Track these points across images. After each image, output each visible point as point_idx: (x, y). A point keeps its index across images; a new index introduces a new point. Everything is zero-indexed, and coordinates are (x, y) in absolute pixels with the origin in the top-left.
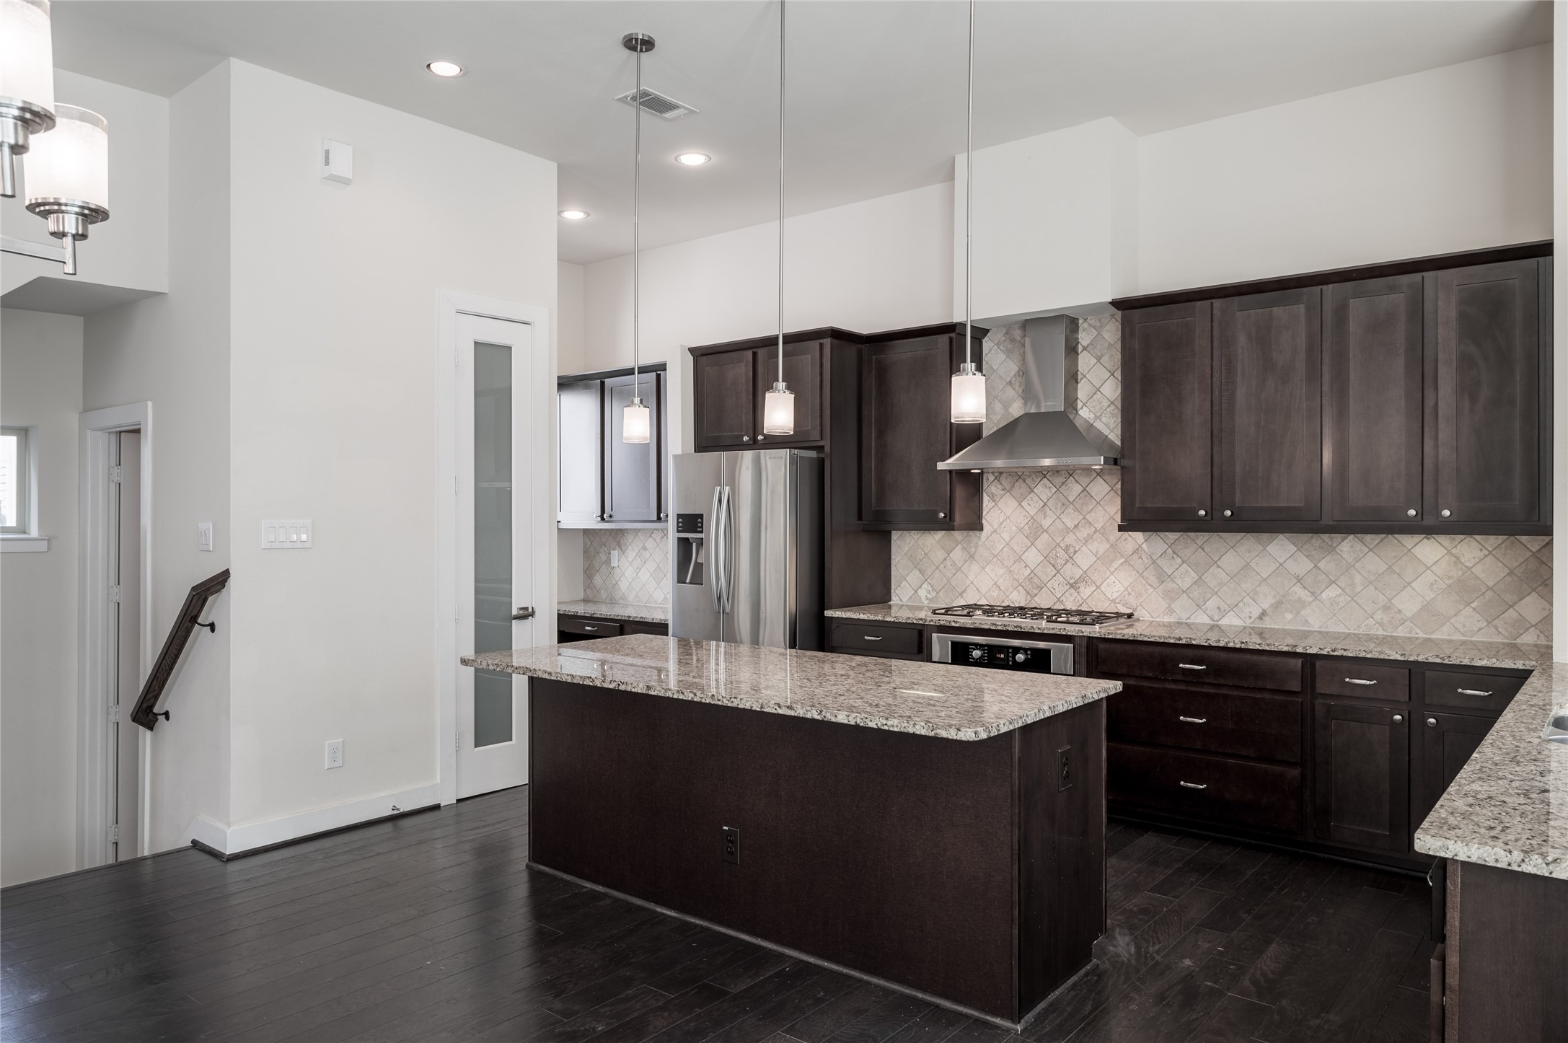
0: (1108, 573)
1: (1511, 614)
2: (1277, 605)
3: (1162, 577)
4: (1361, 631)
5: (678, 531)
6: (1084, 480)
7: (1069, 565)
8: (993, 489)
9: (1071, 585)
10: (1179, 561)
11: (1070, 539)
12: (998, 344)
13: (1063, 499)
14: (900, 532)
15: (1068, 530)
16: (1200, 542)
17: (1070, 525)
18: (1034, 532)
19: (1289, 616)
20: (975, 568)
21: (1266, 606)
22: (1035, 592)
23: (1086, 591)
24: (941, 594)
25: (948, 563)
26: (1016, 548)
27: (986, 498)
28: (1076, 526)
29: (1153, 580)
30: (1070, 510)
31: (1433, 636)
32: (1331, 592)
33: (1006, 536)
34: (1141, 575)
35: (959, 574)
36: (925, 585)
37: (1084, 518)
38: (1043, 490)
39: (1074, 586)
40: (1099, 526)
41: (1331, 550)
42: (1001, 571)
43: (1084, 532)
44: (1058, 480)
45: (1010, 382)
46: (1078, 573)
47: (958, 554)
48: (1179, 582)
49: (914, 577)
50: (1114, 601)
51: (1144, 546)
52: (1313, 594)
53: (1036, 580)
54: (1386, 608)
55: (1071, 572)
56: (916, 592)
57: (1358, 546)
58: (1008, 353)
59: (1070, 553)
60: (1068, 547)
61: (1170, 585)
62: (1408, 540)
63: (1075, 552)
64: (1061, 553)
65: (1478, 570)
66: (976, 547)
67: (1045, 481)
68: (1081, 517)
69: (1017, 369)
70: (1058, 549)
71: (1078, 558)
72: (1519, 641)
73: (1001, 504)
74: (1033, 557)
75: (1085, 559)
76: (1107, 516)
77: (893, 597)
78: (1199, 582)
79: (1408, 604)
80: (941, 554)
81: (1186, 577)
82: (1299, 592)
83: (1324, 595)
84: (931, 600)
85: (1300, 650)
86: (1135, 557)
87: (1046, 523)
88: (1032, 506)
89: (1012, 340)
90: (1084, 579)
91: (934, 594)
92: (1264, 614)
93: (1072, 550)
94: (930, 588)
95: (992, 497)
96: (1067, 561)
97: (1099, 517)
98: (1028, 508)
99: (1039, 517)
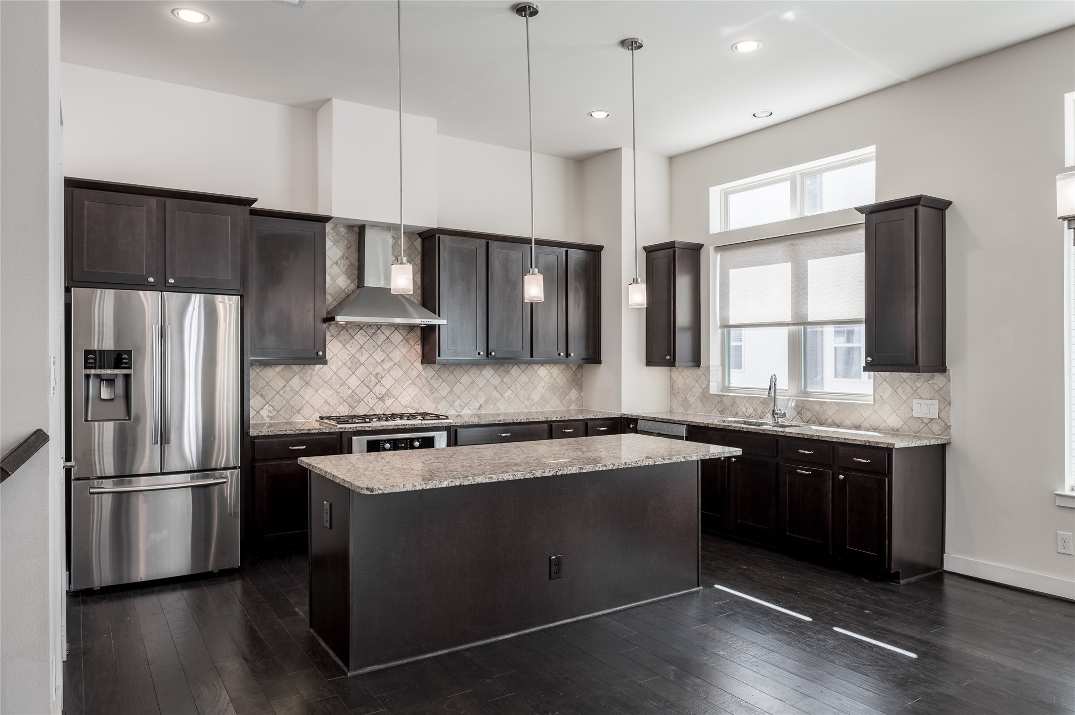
0: (402, 390)
1: (568, 397)
2: (486, 401)
3: (433, 390)
4: (519, 411)
5: (83, 367)
6: (388, 333)
7: (378, 386)
9: (380, 399)
10: (441, 380)
11: (379, 369)
13: (375, 344)
15: (377, 364)
16: (451, 370)
17: (379, 360)
18: (354, 365)
20: (310, 391)
21: (481, 402)
22: (355, 405)
23: (389, 402)
24: (281, 412)
25: (288, 389)
26: (341, 376)
28: (383, 361)
29: (427, 392)
30: (379, 351)
31: (544, 410)
32: (508, 393)
34: (421, 390)
35: (297, 396)
36: (267, 407)
37: (388, 356)
38: (361, 337)
40: (396, 361)
42: (331, 392)
43: (387, 365)
44: (371, 331)
45: (336, 263)
46: (384, 391)
47: (296, 382)
48: (441, 392)
50: (406, 407)
51: (423, 373)
52: (501, 394)
53: (356, 397)
54: (528, 399)
55: (379, 390)
56: (258, 412)
57: (519, 370)
59: (379, 378)
60: (377, 374)
61: (437, 395)
62: (536, 367)
63: (382, 377)
64: (373, 378)
65: (558, 380)
66: (311, 377)
67: (362, 331)
68: (386, 355)
69: (341, 254)
70: (371, 376)
71: (384, 381)
72: (570, 409)
74: (353, 382)
75: (388, 382)
76: (402, 355)
78: (451, 391)
79: (536, 397)
80: (280, 383)
81: (444, 389)
82: (496, 394)
83: (505, 394)
84: (272, 418)
85: (549, 420)
86: (418, 379)
87: (362, 359)
88: (352, 348)
90: (388, 394)
91: (275, 413)
93: (380, 376)
94: (271, 409)
96: (377, 384)
97: (397, 355)
98: (350, 349)
99: (358, 355)
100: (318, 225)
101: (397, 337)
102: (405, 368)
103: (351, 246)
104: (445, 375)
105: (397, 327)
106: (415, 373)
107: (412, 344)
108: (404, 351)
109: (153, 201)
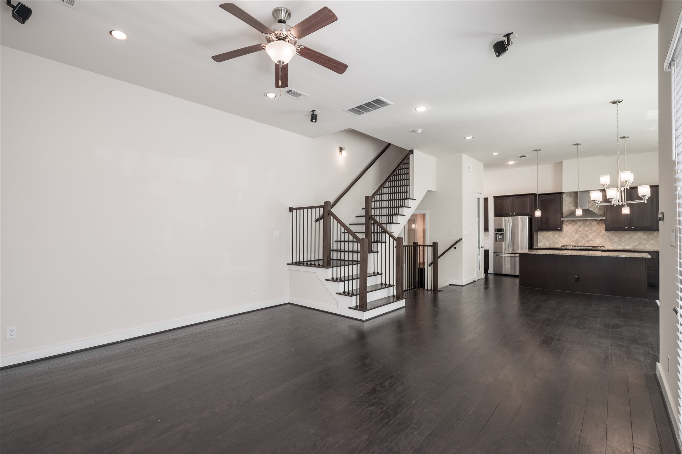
0: (597, 239)
2: (639, 244)
3: (610, 239)
5: (496, 232)
6: (590, 222)
8: (566, 223)
9: (587, 241)
10: (614, 236)
11: (587, 233)
12: (567, 196)
13: (585, 226)
14: (540, 232)
15: (586, 231)
17: (587, 230)
18: (577, 231)
19: (642, 246)
20: (561, 239)
21: (636, 244)
24: (552, 244)
25: (554, 238)
27: (564, 225)
28: (588, 230)
29: (608, 240)
30: (587, 227)
33: (570, 232)
34: (605, 239)
35: (557, 240)
36: (547, 242)
37: (590, 229)
38: (579, 224)
39: (588, 241)
40: (594, 230)
41: (652, 234)
42: (568, 239)
43: (590, 231)
44: (583, 222)
45: (570, 203)
46: (589, 239)
47: (556, 236)
49: (544, 241)
50: (598, 244)
52: (647, 242)
53: (578, 241)
55: (587, 239)
56: (545, 243)
58: (570, 197)
59: (587, 236)
61: (612, 241)
63: (588, 235)
64: (584, 235)
66: (562, 234)
67: (580, 222)
69: (572, 200)
73: (568, 226)
74: (577, 236)
75: (590, 236)
76: (596, 228)
77: (539, 244)
80: (552, 236)
81: (616, 239)
82: (644, 242)
83: (650, 242)
84: (549, 245)
86: (604, 236)
88: (576, 226)
89: (571, 195)
90: (591, 240)
92: (636, 246)
93: (587, 235)
95: (566, 225)
96: (586, 237)
97: (594, 228)
98: (575, 227)
99: (579, 229)
100: (559, 195)
101: (594, 223)
102: (598, 232)
103: (576, 198)
104: (617, 235)
105: (594, 220)
106: (602, 234)
107: (601, 225)
108: (598, 227)
109: (511, 198)
